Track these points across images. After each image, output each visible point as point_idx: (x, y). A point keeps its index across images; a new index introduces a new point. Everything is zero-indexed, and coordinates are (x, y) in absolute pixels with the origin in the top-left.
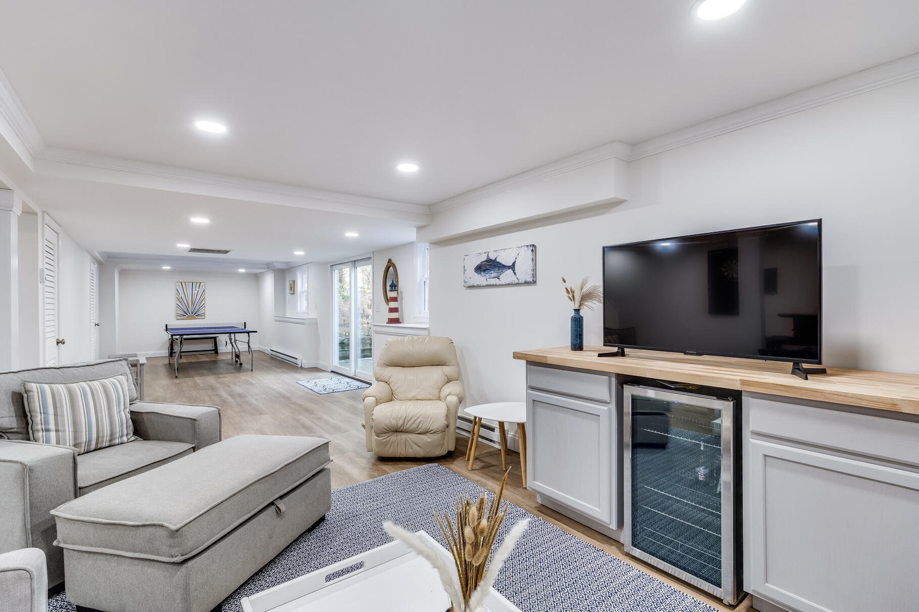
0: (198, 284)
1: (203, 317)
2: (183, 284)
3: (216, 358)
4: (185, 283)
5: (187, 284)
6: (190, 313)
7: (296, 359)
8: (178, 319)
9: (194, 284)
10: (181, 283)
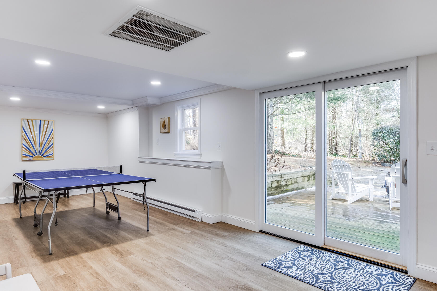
0: (47, 122)
1: (52, 158)
2: (30, 121)
3: (66, 206)
4: (32, 120)
5: (34, 121)
6: (38, 154)
7: (194, 211)
8: (23, 161)
9: (42, 122)
10: (28, 120)
